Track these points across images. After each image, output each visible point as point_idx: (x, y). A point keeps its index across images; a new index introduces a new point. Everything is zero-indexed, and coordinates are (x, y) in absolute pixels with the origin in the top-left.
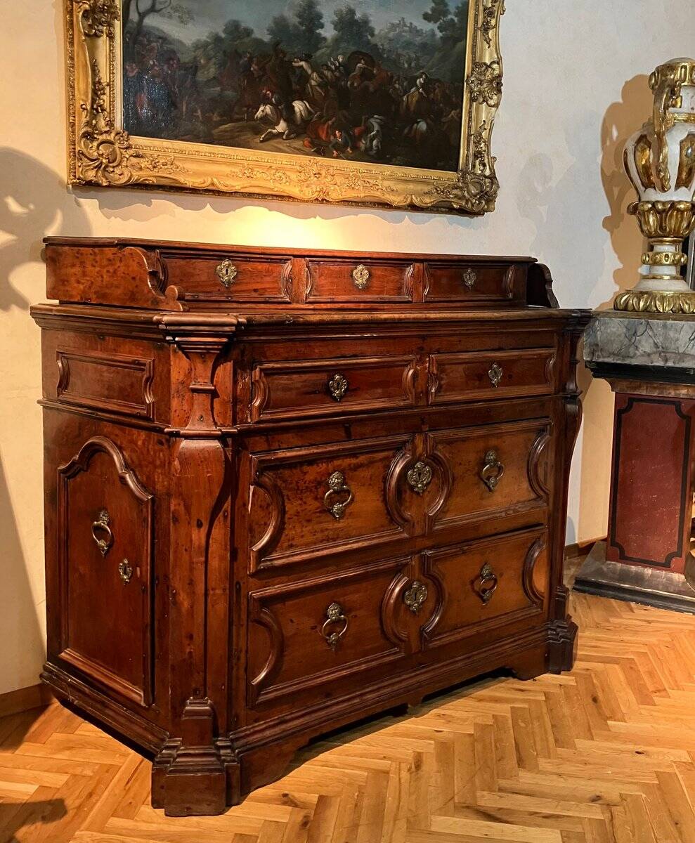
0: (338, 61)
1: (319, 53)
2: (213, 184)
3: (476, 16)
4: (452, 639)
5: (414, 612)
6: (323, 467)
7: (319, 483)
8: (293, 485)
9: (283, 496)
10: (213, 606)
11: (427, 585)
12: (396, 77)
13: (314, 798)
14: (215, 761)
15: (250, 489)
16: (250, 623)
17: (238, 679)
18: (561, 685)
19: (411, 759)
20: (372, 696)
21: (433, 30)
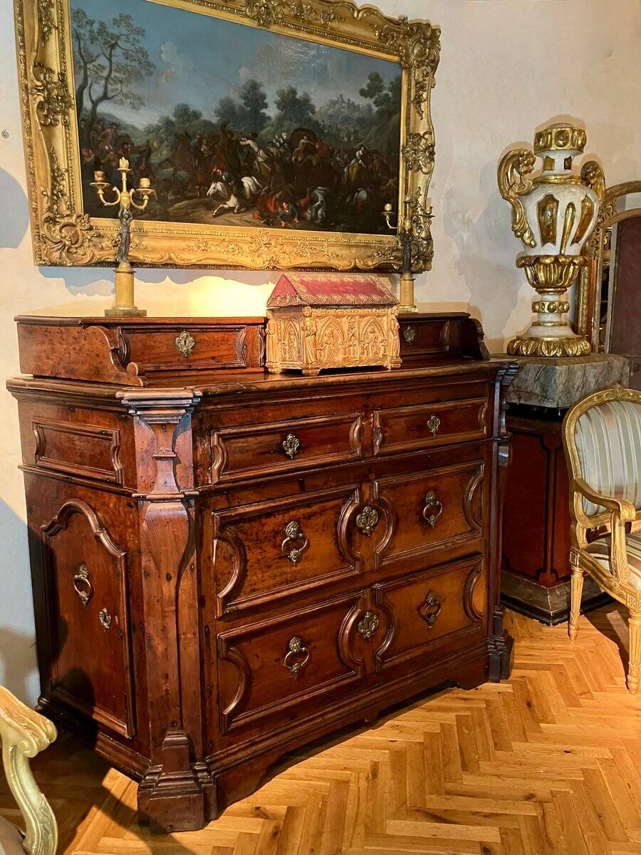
0: (282, 138)
1: (263, 132)
2: (170, 259)
3: (409, 90)
4: (403, 659)
5: (367, 639)
6: (280, 518)
7: (277, 533)
8: (254, 537)
9: (244, 547)
10: (185, 648)
11: (378, 615)
12: (336, 151)
13: (282, 810)
14: (192, 784)
15: (213, 543)
16: (219, 661)
17: (211, 711)
18: (500, 693)
19: (368, 768)
20: (332, 714)
21: (369, 106)
